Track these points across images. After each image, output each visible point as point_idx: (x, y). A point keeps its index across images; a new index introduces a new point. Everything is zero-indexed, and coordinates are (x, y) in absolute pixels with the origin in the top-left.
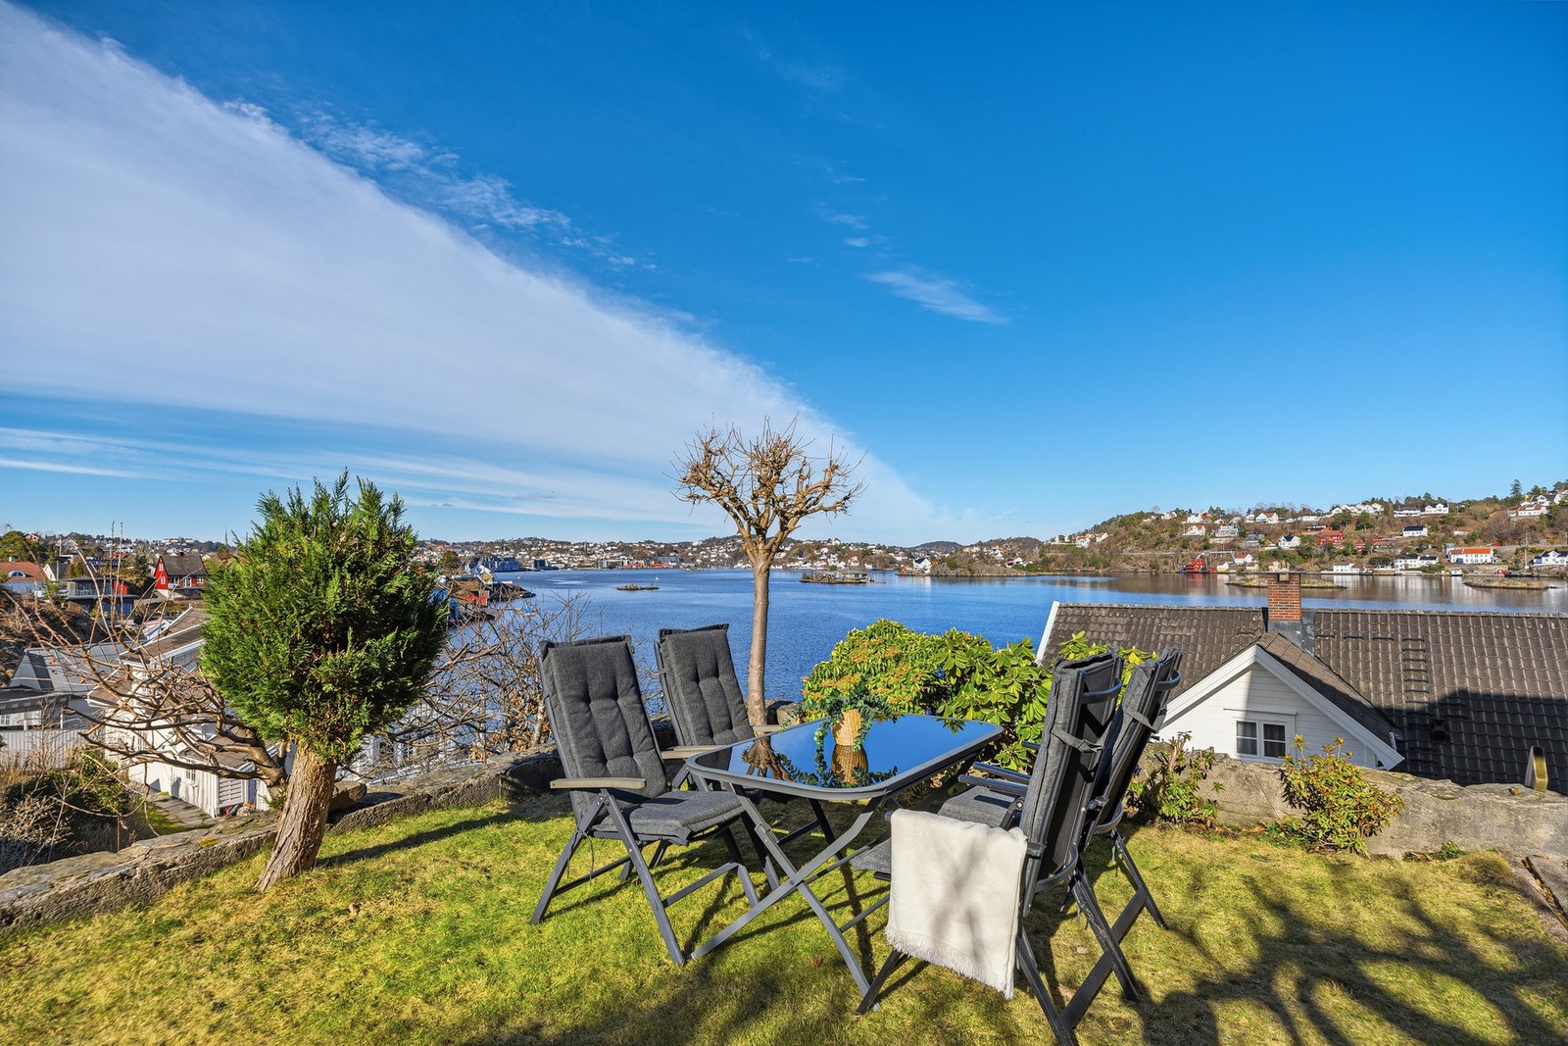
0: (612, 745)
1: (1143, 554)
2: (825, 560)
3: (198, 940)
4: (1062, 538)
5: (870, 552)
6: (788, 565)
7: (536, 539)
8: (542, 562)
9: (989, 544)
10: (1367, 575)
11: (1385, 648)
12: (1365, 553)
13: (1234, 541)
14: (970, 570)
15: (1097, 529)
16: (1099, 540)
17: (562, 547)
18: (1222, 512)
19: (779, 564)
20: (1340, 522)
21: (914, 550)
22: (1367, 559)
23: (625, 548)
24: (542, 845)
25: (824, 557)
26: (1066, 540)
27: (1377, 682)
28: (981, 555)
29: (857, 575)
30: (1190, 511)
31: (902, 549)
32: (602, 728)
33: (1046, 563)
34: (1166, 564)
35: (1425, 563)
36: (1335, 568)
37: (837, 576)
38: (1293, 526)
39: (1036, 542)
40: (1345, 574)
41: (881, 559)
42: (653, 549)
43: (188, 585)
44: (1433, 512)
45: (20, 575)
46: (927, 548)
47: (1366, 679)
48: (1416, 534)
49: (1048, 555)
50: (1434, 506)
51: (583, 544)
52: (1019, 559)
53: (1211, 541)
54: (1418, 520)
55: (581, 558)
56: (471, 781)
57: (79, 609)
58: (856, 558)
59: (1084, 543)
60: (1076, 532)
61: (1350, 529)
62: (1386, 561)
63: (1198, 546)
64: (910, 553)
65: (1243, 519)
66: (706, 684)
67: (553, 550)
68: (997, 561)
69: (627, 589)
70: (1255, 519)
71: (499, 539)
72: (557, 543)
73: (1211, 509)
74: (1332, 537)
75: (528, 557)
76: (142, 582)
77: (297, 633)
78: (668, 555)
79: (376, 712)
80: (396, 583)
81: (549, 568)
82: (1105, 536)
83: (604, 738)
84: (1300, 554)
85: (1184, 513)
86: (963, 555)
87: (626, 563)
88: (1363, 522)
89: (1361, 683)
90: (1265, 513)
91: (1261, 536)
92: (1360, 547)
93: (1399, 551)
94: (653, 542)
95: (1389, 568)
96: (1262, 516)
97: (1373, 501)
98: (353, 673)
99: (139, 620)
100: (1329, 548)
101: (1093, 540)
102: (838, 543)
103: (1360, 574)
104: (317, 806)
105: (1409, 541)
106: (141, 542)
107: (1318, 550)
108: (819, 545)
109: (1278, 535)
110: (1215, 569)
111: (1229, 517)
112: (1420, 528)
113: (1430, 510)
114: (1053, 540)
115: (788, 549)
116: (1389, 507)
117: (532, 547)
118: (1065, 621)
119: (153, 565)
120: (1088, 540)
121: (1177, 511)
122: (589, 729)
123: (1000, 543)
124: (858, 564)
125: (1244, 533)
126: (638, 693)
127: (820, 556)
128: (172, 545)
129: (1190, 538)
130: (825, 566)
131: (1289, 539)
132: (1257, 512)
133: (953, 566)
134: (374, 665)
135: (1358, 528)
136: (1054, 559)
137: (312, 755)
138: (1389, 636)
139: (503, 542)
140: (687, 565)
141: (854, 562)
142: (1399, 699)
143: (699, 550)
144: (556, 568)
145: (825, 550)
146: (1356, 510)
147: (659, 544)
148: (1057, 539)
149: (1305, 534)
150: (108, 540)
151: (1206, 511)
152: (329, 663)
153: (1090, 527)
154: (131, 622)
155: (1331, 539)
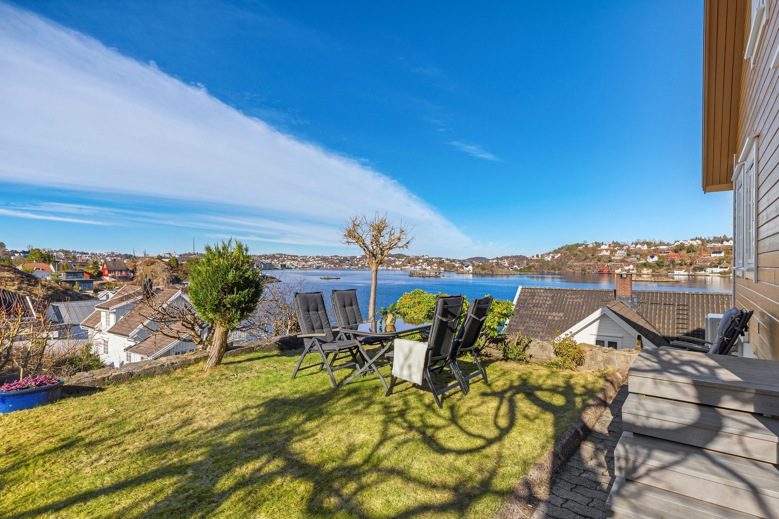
0: (316, 325)
1: (578, 264)
2: (421, 266)
3: (190, 381)
4: (537, 256)
5: (443, 262)
6: (403, 268)
7: (282, 254)
8: (285, 265)
9: (502, 259)
10: (692, 275)
11: (669, 308)
12: (691, 264)
13: (624, 258)
14: (492, 271)
15: (556, 252)
16: (556, 257)
17: (294, 258)
18: (619, 244)
19: (398, 267)
20: (679, 249)
21: (464, 261)
22: (692, 267)
23: (324, 259)
24: (293, 362)
25: (420, 264)
26: (540, 257)
27: (664, 324)
28: (497, 264)
29: (436, 273)
30: (603, 243)
31: (459, 261)
32: (313, 320)
33: (529, 268)
34: (589, 269)
35: (722, 270)
36: (675, 272)
37: (427, 273)
38: (655, 251)
39: (525, 258)
40: (680, 275)
41: (448, 265)
42: (338, 259)
43: (118, 275)
44: (727, 245)
45: (39, 269)
46: (471, 260)
47: (659, 322)
48: (718, 255)
49: (531, 264)
50: (728, 241)
51: (304, 257)
52: (516, 266)
53: (613, 258)
54: (719, 248)
55: (303, 263)
56: (267, 344)
57: (68, 285)
58: (436, 265)
59: (549, 259)
60: (545, 253)
61: (684, 252)
62: (701, 269)
63: (606, 260)
64: (463, 263)
65: (629, 248)
66: (348, 309)
67: (289, 259)
68: (505, 267)
69: (325, 279)
70: (635, 247)
71: (264, 254)
72: (291, 256)
73: (613, 242)
74: (674, 256)
75: (277, 263)
76: (96, 273)
77: (219, 288)
78: (345, 263)
79: (242, 315)
80: (248, 274)
81: (288, 268)
82: (559, 255)
83: (314, 323)
84: (658, 265)
85: (599, 244)
86: (488, 264)
87: (325, 266)
88: (690, 249)
89: (657, 324)
90: (640, 244)
91: (638, 256)
92: (688, 262)
93: (709, 264)
94: (338, 256)
95: (703, 272)
96: (639, 246)
97: (697, 239)
98: (236, 301)
99: (96, 291)
100: (673, 262)
101: (553, 257)
102: (427, 257)
103: (688, 275)
104: (222, 344)
105: (714, 259)
106: (93, 254)
107: (666, 263)
108: (418, 258)
109: (647, 255)
110: (614, 272)
111: (623, 246)
112: (720, 252)
113: (725, 243)
114: (533, 257)
115: (403, 260)
116: (704, 242)
117: (279, 258)
118: (524, 295)
119: (101, 265)
120: (551, 257)
121: (596, 243)
122: (309, 320)
123: (507, 258)
124: (437, 268)
125: (629, 254)
126: (325, 310)
127: (419, 263)
128: (108, 256)
129: (602, 256)
130: (421, 268)
131: (652, 257)
132: (636, 244)
133: (483, 269)
134: (242, 299)
135: (688, 252)
136: (533, 266)
137: (222, 328)
138: (672, 303)
139: (266, 255)
140: (354, 267)
141: (435, 267)
142: (673, 332)
143: (360, 260)
144: (291, 268)
145: (421, 261)
146: (687, 243)
147: (341, 257)
148: (535, 256)
149: (660, 255)
150: (78, 253)
151: (611, 243)
152: (229, 298)
153: (552, 250)
154: (92, 292)
155: (673, 257)
